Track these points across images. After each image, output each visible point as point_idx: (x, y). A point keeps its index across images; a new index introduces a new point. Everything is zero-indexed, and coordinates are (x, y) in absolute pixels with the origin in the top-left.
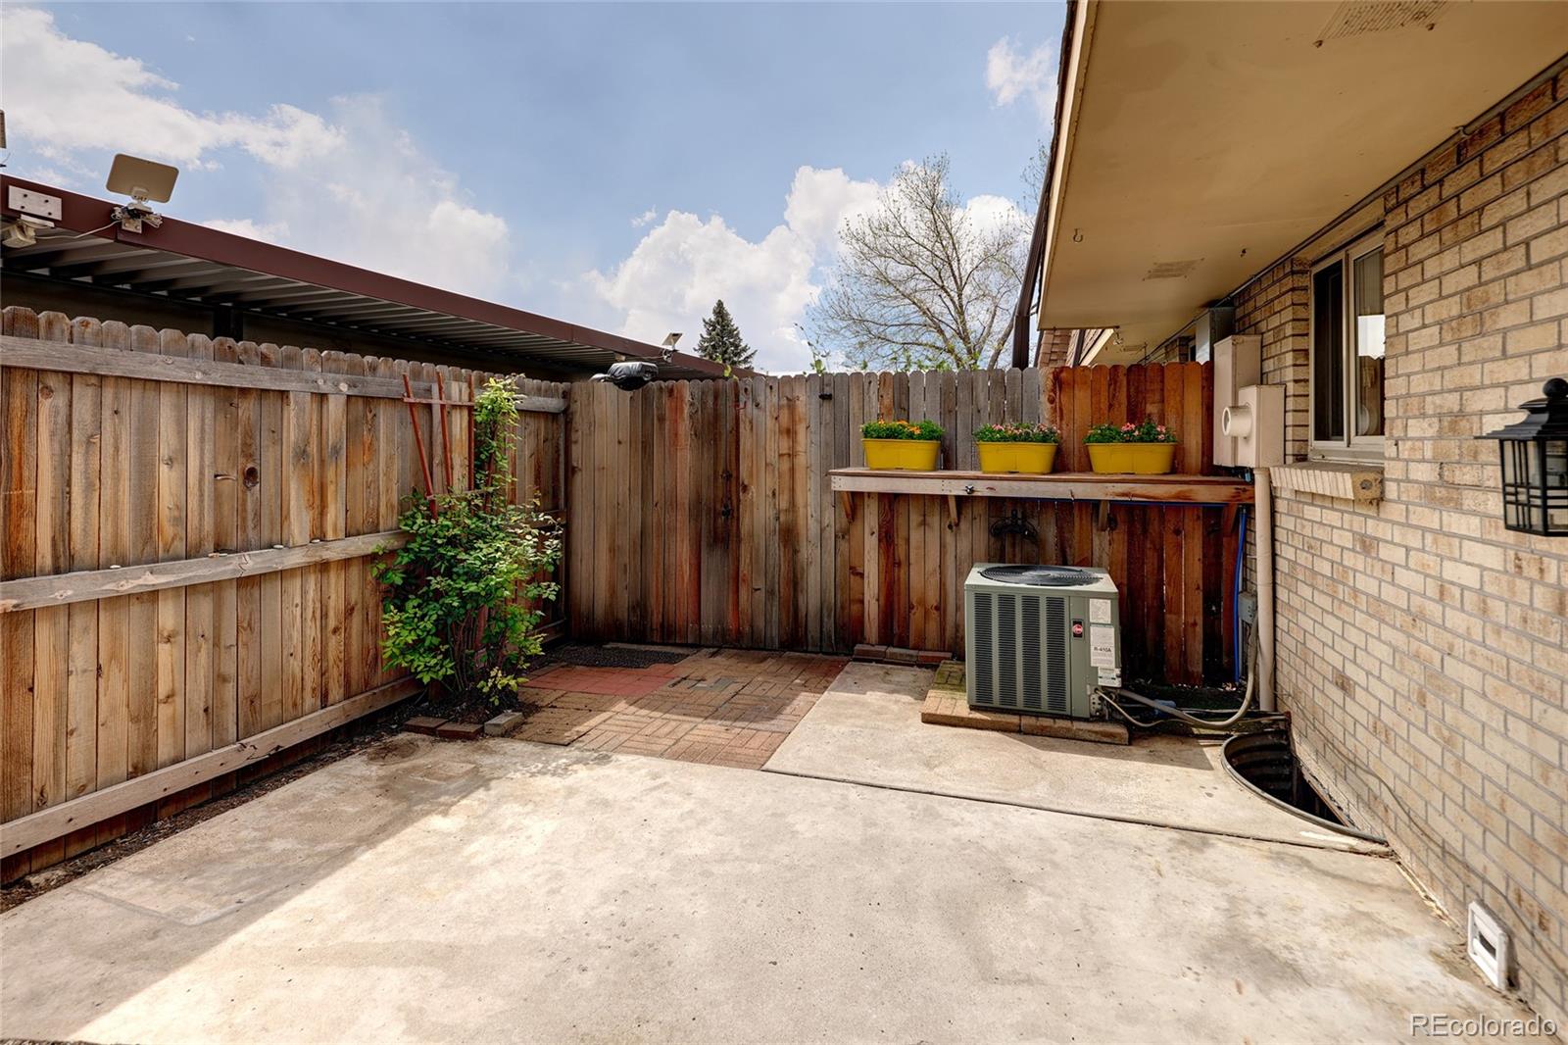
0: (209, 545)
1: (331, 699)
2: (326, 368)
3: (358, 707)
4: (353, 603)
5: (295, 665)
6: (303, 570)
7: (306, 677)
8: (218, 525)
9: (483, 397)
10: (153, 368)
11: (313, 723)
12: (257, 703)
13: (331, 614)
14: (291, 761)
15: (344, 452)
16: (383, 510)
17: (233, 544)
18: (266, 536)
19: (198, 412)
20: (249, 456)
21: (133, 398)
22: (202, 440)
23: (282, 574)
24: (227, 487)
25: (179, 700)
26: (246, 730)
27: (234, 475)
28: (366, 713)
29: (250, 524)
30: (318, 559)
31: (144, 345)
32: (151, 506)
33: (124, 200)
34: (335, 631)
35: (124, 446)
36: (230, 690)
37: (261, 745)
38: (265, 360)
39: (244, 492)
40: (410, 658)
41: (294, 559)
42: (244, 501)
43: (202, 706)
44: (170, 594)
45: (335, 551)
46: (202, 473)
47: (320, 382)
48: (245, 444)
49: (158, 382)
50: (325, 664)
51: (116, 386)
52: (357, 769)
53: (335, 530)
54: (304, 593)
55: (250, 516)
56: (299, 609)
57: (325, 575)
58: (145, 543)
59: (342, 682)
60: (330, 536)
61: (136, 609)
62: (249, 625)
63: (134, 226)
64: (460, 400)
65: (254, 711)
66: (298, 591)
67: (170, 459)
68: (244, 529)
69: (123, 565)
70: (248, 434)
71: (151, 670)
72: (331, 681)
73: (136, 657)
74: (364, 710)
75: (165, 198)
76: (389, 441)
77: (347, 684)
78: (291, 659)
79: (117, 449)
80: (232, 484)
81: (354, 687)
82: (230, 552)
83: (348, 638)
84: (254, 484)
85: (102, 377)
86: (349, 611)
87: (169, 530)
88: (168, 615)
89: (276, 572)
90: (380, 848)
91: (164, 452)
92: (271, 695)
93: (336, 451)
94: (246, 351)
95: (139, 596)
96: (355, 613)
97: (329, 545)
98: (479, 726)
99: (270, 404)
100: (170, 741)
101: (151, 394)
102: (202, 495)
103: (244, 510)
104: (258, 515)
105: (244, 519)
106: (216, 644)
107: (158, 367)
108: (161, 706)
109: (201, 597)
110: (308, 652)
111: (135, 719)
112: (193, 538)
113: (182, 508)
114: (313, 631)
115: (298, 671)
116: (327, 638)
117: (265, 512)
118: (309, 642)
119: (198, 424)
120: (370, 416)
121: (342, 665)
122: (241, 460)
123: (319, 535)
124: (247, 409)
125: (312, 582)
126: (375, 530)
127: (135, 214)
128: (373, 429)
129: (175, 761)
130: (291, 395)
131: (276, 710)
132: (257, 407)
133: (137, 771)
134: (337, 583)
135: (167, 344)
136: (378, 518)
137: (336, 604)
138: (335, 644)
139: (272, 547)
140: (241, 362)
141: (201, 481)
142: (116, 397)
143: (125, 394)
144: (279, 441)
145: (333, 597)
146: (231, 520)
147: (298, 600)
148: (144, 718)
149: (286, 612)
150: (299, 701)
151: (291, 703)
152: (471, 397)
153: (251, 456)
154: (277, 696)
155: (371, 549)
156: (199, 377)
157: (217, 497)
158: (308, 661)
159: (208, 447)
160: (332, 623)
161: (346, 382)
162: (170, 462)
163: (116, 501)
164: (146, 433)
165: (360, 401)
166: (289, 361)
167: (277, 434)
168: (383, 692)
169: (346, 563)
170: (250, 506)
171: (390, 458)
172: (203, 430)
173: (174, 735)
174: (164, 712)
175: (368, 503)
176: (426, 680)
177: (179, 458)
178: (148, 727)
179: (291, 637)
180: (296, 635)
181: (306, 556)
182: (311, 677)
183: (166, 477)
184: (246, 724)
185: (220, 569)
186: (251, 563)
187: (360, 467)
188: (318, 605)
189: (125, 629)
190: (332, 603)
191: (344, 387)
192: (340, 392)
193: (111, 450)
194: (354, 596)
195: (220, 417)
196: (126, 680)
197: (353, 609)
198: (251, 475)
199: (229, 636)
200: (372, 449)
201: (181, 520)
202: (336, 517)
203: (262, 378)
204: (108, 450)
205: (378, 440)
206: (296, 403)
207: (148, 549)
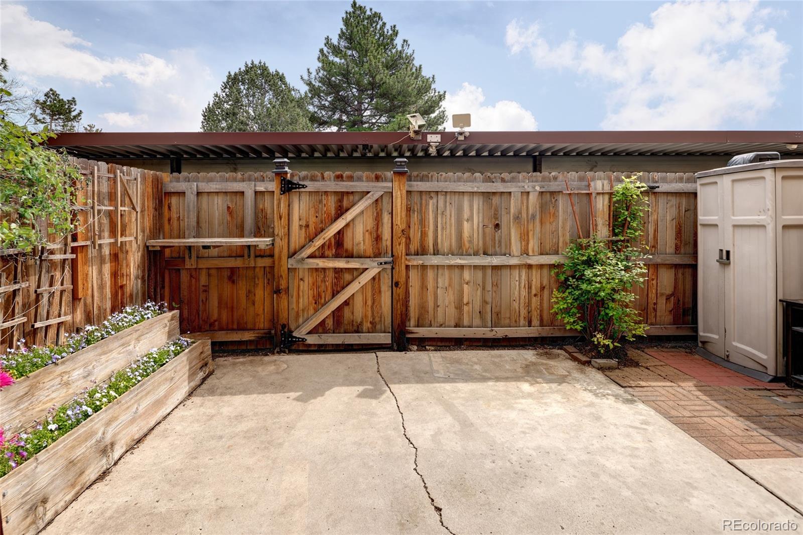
0: (481, 252)
1: (533, 324)
2: (531, 180)
3: (546, 332)
4: (544, 285)
5: (516, 305)
6: (519, 266)
7: (521, 312)
8: (484, 243)
9: (619, 187)
10: (461, 187)
11: (523, 331)
12: (499, 315)
13: (533, 287)
14: (514, 344)
15: (538, 217)
16: (561, 244)
17: (490, 252)
18: (503, 251)
19: (477, 202)
20: (496, 219)
21: (456, 198)
22: (479, 213)
23: (510, 267)
24: (488, 230)
25: (471, 305)
26: (496, 324)
27: (490, 226)
28: (549, 336)
29: (497, 246)
30: (524, 263)
31: (459, 180)
32: (461, 236)
33: (457, 130)
34: (535, 295)
35: (453, 215)
36: (488, 308)
37: (500, 332)
38: (503, 180)
39: (494, 233)
40: (564, 316)
41: (514, 261)
42: (495, 236)
43: (478, 310)
44: (468, 267)
45: (535, 260)
46: (478, 225)
47: (526, 187)
48: (495, 214)
49: (463, 192)
50: (530, 309)
51: (450, 195)
52: (529, 355)
53: (533, 251)
54: (520, 276)
55: (497, 242)
56: (518, 282)
57: (530, 272)
58: (459, 249)
59: (539, 318)
60: (531, 253)
61: (457, 270)
62: (497, 284)
63: (461, 138)
64: (603, 189)
65: (498, 319)
66: (517, 275)
67: (468, 219)
68: (495, 247)
69: (453, 255)
70: (496, 210)
71: (461, 292)
72: (533, 316)
73: (457, 287)
74: (548, 334)
75: (469, 125)
76: (564, 212)
77: (541, 320)
78: (514, 302)
79: (451, 216)
80: (490, 229)
81: (545, 322)
82: (489, 255)
83: (542, 300)
84: (499, 230)
85: (446, 192)
86: (543, 288)
87: (467, 245)
88: (467, 275)
89: (508, 266)
90: (498, 384)
91: (466, 217)
92: (505, 314)
93: (534, 217)
94: (495, 177)
95: (458, 266)
96: (545, 290)
97: (530, 257)
98: (589, 359)
99: (505, 197)
100: (467, 319)
101: (461, 197)
102: (478, 233)
103: (495, 240)
104: (500, 242)
105: (495, 243)
106: (484, 289)
107: (462, 187)
108: (465, 306)
109: (478, 271)
110: (522, 301)
111: (456, 308)
112: (475, 248)
113: (471, 237)
114: (524, 293)
115: (517, 308)
116: (531, 298)
117: (503, 241)
118: (522, 297)
119: (477, 206)
120: (553, 200)
121: (539, 311)
122: (493, 220)
123: (525, 252)
124: (496, 200)
125: (524, 273)
126: (556, 253)
127: (461, 134)
128: (556, 206)
129: (469, 327)
130: (512, 194)
131: (507, 321)
132: (500, 200)
133: (457, 326)
134: (536, 275)
135: (466, 178)
136: (558, 248)
137: (536, 283)
138: (535, 301)
139: (505, 255)
140: (493, 182)
141: (478, 228)
142: (450, 198)
143: (453, 197)
144: (509, 213)
145: (534, 280)
146: (489, 243)
147: (517, 279)
148: (459, 307)
149: (512, 283)
150: (518, 320)
151: (514, 320)
152: (612, 187)
153: (497, 218)
154: (508, 315)
155: (552, 262)
156: (475, 189)
157: (484, 233)
158: (522, 305)
159: (481, 215)
160: (534, 292)
161: (538, 185)
162: (468, 220)
163: (451, 233)
164: (460, 210)
165: (548, 195)
166: (513, 180)
167: (508, 209)
168: (560, 329)
169: (541, 266)
170: (497, 239)
171: (565, 220)
172: (479, 209)
173: (469, 317)
174: (466, 308)
175: (553, 240)
176: (568, 327)
177: (470, 219)
178: (460, 312)
179: (514, 294)
180: (517, 293)
181: (519, 261)
182: (523, 312)
183: (466, 225)
184: (495, 322)
185: (484, 261)
186: (496, 261)
187: (548, 225)
188: (527, 282)
189: (453, 276)
190: (534, 283)
191: (538, 188)
192: (536, 191)
193: (449, 217)
194: (545, 282)
195: (485, 204)
196: (454, 294)
197: (544, 288)
198: (497, 226)
199: (489, 287)
200: (555, 215)
201: (470, 242)
202: (534, 246)
203: (499, 187)
204: (448, 216)
205: (558, 211)
206: (514, 196)
207: (460, 251)
